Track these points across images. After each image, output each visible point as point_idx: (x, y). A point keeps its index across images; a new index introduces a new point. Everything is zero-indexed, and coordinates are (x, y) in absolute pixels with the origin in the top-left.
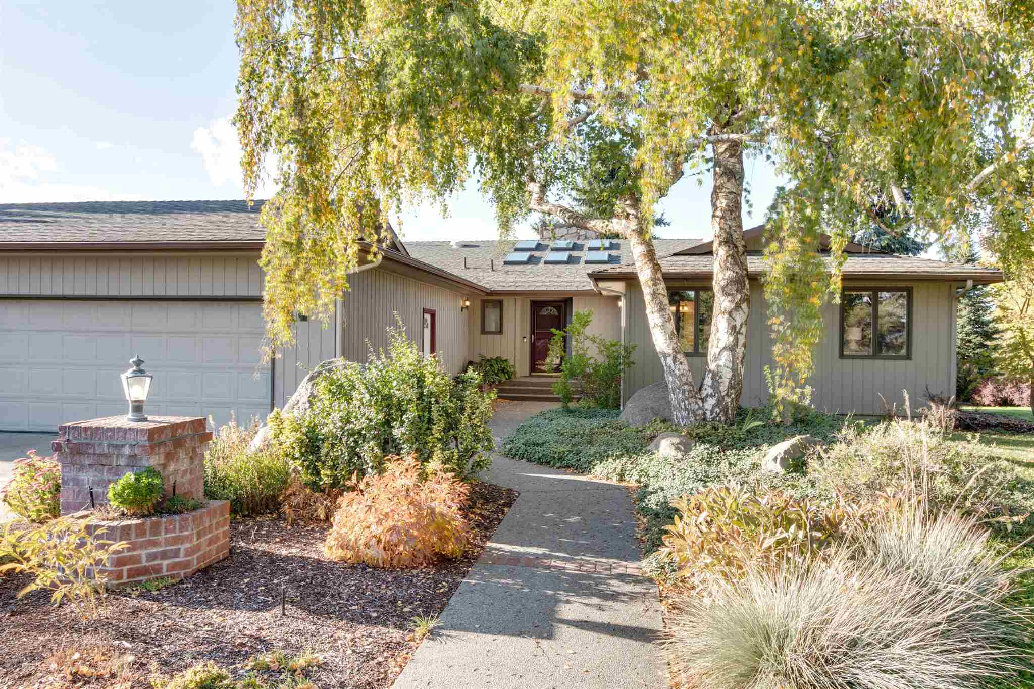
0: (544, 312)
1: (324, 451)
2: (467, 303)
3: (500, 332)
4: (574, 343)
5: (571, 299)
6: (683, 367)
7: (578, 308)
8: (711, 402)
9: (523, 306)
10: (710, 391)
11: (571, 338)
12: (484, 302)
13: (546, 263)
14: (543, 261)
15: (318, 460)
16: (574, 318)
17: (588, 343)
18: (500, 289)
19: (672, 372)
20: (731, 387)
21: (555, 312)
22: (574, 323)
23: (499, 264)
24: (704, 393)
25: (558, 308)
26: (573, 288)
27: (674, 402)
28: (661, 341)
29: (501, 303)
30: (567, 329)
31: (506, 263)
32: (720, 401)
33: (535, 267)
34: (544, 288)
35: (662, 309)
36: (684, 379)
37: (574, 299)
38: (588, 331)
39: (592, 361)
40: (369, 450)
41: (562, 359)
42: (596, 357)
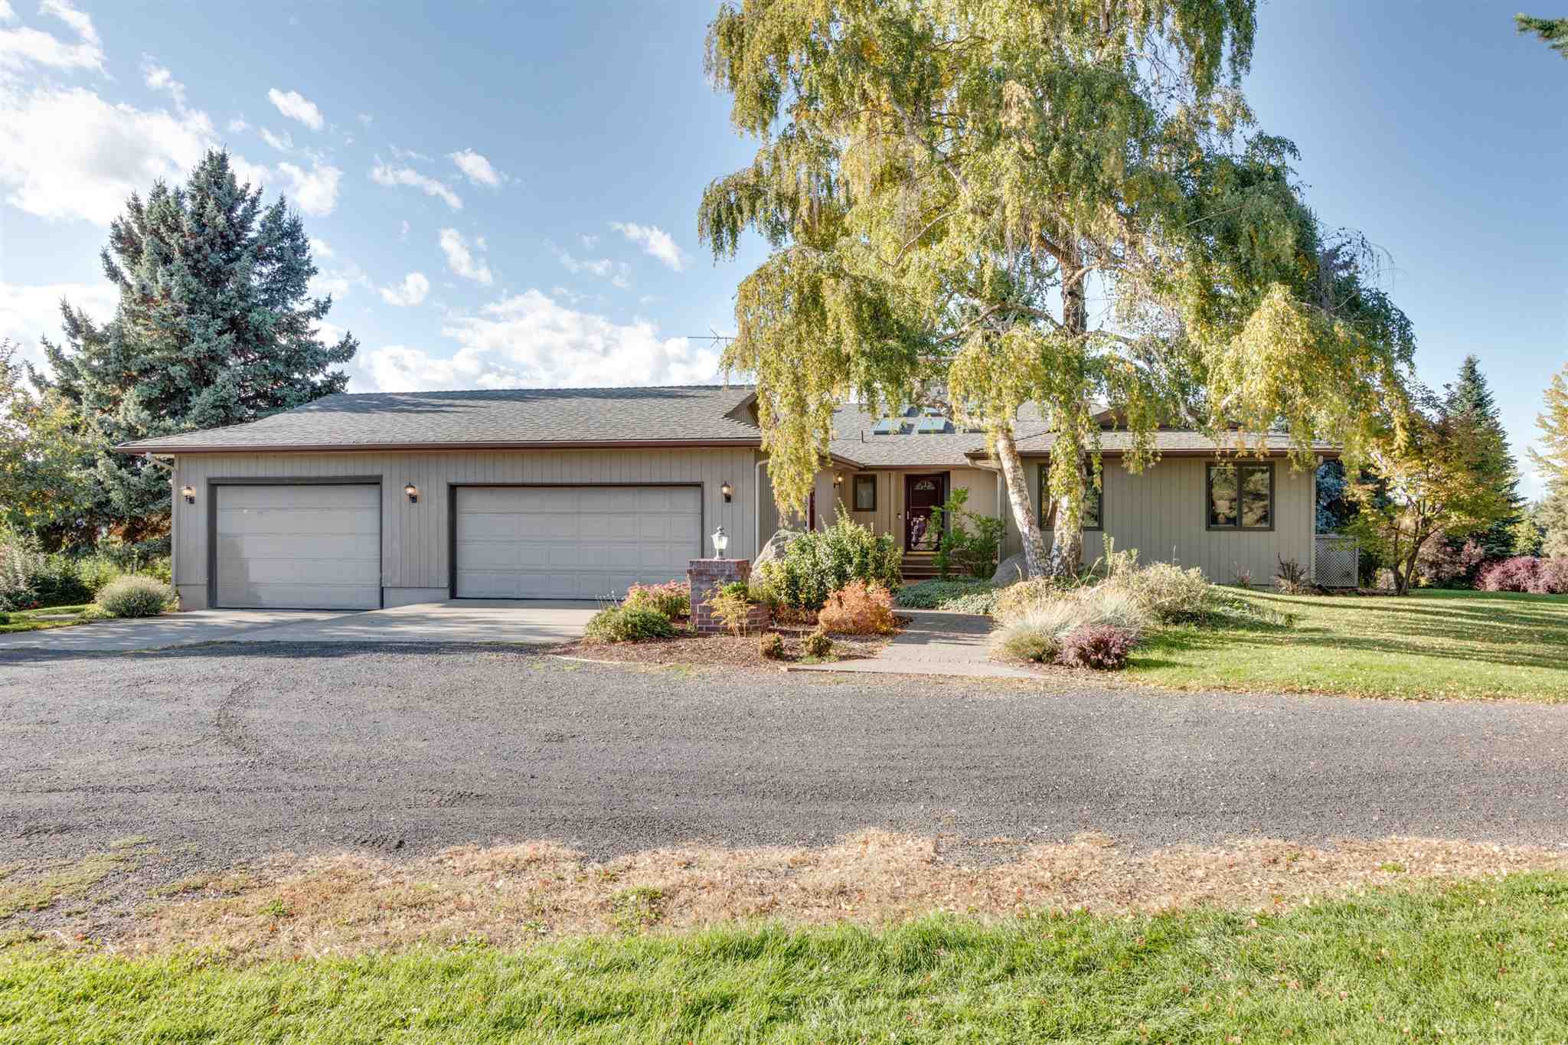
0: (919, 487)
1: (801, 583)
2: (840, 479)
3: (874, 509)
4: (952, 519)
5: (948, 473)
6: (1037, 534)
7: (956, 483)
8: (1057, 561)
9: (897, 479)
10: (1056, 553)
11: (949, 514)
12: (856, 477)
13: (921, 432)
14: (916, 429)
15: (798, 588)
16: (952, 495)
17: (965, 519)
18: (874, 463)
19: (1027, 539)
20: (1072, 549)
21: (930, 487)
22: (952, 500)
23: (869, 435)
24: (1052, 555)
25: (935, 484)
26: (951, 462)
27: (1029, 562)
28: (1019, 516)
29: (873, 480)
30: (945, 506)
31: (876, 433)
32: (1064, 559)
33: (908, 437)
34: (920, 463)
35: (1020, 491)
36: (1036, 544)
37: (952, 472)
38: (966, 507)
39: (968, 536)
40: (831, 581)
41: (940, 534)
42: (974, 531)
